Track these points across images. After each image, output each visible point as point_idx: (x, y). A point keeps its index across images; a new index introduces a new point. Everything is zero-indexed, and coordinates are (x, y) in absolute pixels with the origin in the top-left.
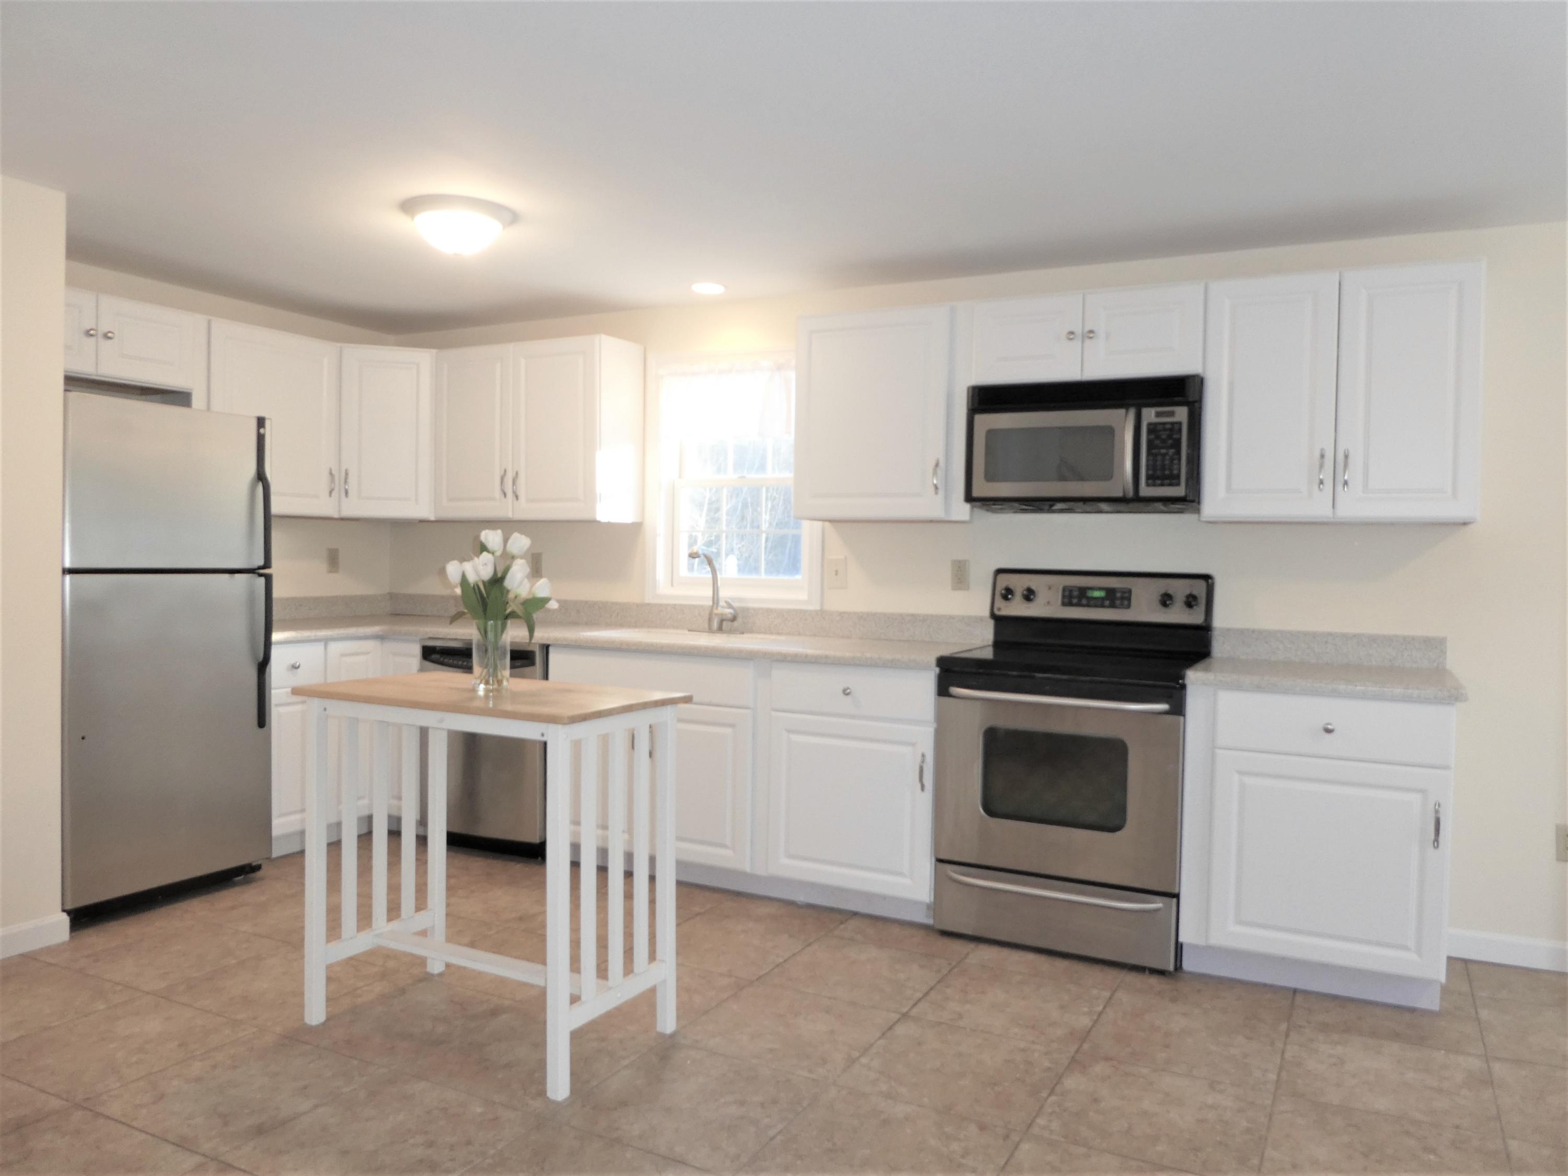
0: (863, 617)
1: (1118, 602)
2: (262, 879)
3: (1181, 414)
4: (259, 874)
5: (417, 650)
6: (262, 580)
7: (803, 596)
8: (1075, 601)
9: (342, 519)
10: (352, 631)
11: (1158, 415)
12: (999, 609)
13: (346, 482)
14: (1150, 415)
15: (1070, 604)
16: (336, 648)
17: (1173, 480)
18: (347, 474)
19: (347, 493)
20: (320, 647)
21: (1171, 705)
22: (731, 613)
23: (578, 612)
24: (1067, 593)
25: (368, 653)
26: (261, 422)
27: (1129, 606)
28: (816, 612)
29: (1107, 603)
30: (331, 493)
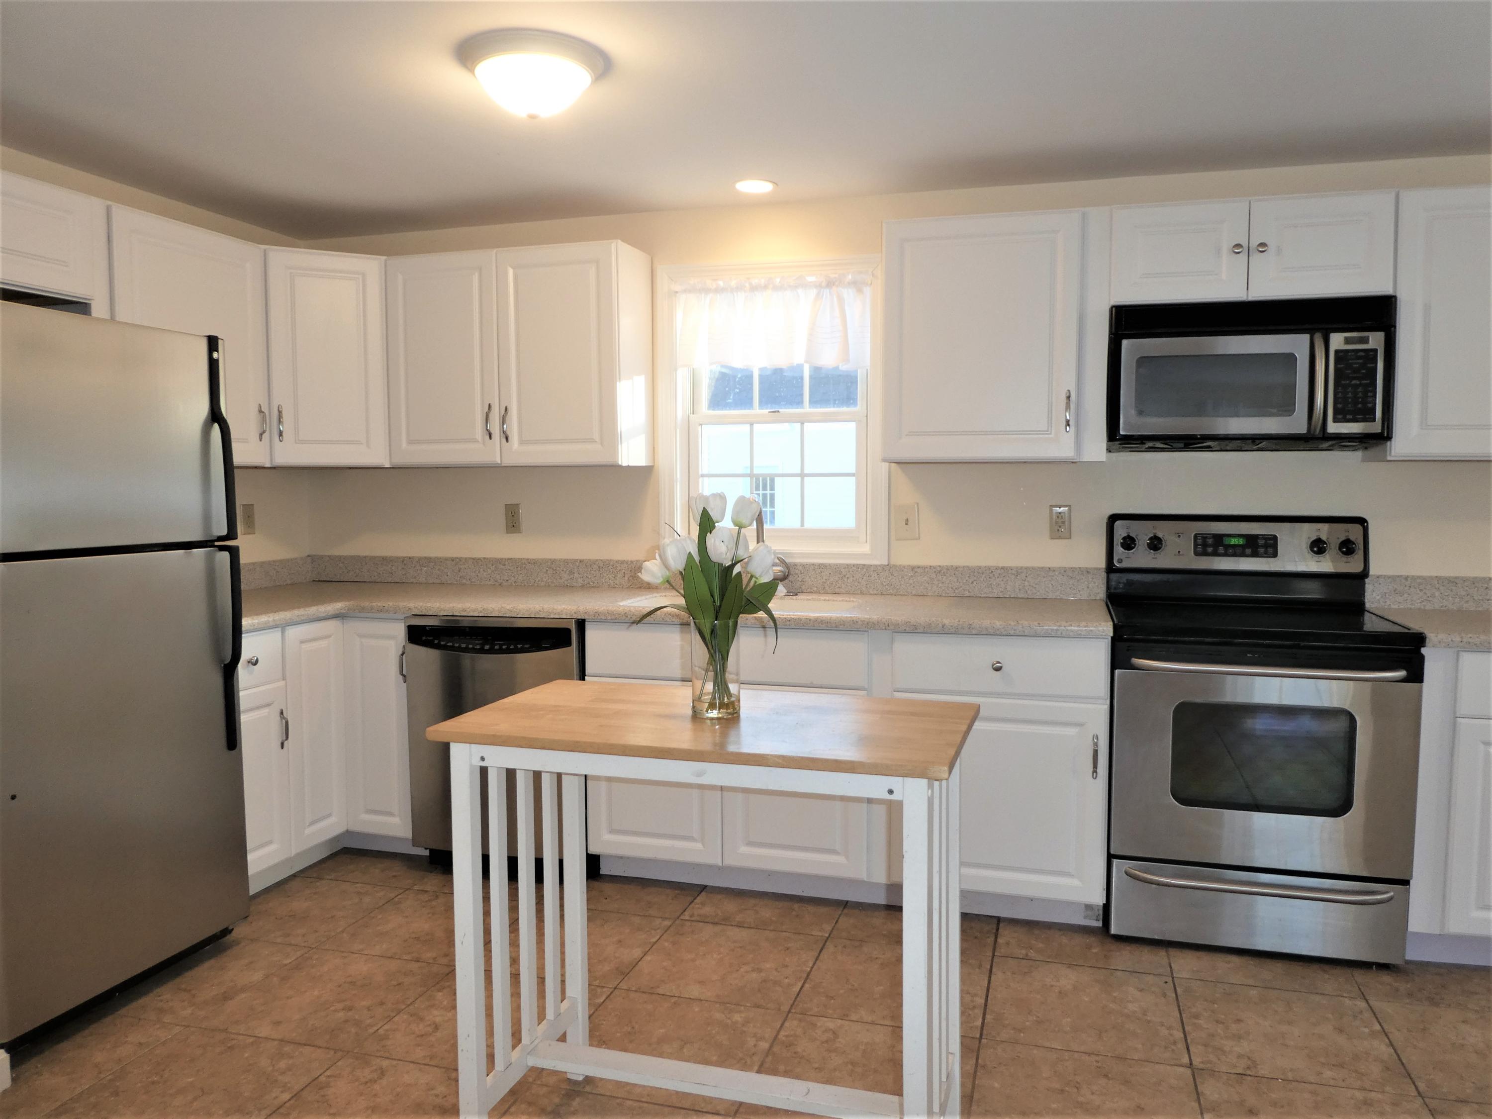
0: (941, 571)
1: (1262, 550)
2: (236, 943)
3: (1376, 340)
4: (229, 938)
5: (400, 631)
6: (226, 555)
7: (866, 549)
8: (1210, 550)
9: (274, 468)
10: (313, 610)
11: (1347, 341)
12: (1120, 561)
13: (280, 421)
14: (1337, 341)
15: (1205, 554)
16: (293, 633)
17: (1367, 415)
18: (280, 412)
19: (281, 434)
20: (276, 635)
21: (1407, 671)
22: (781, 571)
23: (571, 573)
24: (1199, 541)
25: (330, 636)
26: (213, 343)
27: (1275, 555)
28: (883, 567)
29: (1248, 551)
30: (261, 435)
